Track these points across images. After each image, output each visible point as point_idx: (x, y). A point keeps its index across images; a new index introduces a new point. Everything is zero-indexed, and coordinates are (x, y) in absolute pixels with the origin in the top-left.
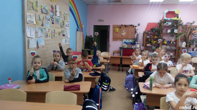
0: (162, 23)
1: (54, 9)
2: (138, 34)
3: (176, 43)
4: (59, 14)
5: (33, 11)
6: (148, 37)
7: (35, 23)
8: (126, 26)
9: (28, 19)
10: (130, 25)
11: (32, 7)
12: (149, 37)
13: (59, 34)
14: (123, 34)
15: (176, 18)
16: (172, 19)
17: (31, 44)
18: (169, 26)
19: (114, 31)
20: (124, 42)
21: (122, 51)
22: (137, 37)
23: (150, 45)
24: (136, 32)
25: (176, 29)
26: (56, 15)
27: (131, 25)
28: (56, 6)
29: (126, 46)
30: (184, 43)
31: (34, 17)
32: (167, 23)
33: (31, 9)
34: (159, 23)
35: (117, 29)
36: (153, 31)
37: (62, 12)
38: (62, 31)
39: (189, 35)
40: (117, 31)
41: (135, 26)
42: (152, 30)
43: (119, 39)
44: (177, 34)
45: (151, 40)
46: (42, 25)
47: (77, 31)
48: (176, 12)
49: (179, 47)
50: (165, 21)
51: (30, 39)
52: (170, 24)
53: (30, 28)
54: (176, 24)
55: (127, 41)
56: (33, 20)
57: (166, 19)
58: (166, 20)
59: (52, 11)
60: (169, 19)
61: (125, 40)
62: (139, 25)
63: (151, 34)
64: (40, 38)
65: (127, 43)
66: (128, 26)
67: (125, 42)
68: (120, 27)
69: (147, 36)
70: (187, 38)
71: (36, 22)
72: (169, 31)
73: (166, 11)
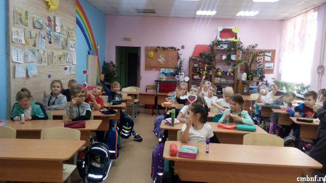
0: (215, 46)
1: (52, 23)
2: (181, 61)
3: (234, 75)
4: (60, 29)
5: (21, 25)
6: (195, 65)
7: (24, 42)
8: (164, 49)
9: (14, 37)
10: (170, 48)
11: (20, 19)
12: (197, 65)
13: (60, 58)
14: (160, 60)
15: (234, 38)
16: (228, 39)
17: (18, 71)
18: (225, 50)
19: (147, 56)
20: (161, 72)
21: (158, 85)
22: (180, 65)
23: (198, 76)
24: (179, 58)
25: (233, 54)
26: (55, 31)
27: (172, 48)
28: (55, 17)
29: (164, 78)
30: (245, 75)
31: (23, 34)
32: (221, 45)
33: (18, 22)
34: (210, 46)
35: (152, 54)
36: (202, 57)
37: (64, 26)
38: (64, 54)
39: (252, 62)
40: (152, 56)
41: (177, 48)
42: (201, 55)
43: (154, 67)
44: (235, 61)
45: (200, 70)
46: (34, 45)
47: (89, 54)
48: (233, 31)
49: (238, 80)
50: (219, 43)
51: (16, 64)
52: (225, 47)
53: (16, 49)
54: (234, 47)
55: (167, 71)
56: (21, 39)
57: (220, 39)
58: (220, 41)
59: (49, 25)
60: (224, 40)
61: (163, 69)
62: (183, 47)
63: (200, 61)
64: (31, 64)
65: (166, 74)
66: (167, 49)
67: (163, 73)
68: (156, 50)
69: (195, 63)
70: (248, 68)
71: (26, 41)
72: (224, 57)
73: (220, 29)
